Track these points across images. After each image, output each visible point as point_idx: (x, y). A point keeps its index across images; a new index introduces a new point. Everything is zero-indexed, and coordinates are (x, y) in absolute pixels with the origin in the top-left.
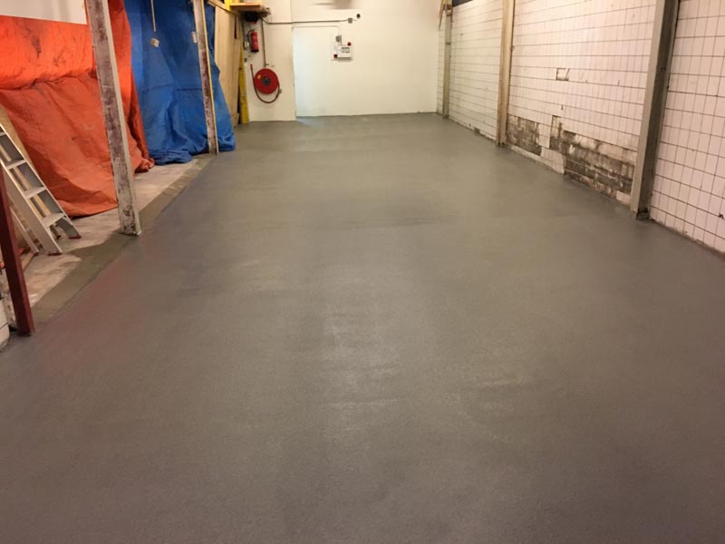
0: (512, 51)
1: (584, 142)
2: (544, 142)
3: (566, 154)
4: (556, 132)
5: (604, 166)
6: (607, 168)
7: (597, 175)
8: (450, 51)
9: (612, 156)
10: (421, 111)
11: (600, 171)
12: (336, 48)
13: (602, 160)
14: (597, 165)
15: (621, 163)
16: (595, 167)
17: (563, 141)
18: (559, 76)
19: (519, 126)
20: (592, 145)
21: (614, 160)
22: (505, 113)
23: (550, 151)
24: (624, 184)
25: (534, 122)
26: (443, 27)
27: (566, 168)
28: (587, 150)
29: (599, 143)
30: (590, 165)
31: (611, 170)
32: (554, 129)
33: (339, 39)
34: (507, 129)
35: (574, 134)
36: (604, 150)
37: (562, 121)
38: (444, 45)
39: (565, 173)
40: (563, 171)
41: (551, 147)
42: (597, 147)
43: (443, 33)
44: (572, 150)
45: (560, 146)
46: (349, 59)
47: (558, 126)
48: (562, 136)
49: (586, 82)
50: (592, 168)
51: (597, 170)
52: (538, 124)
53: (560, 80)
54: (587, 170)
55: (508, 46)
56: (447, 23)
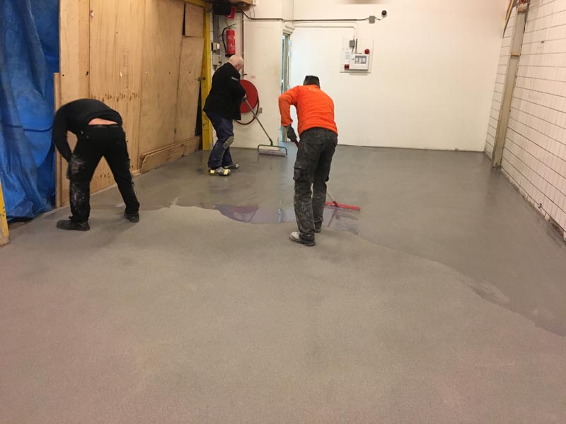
8: (517, 69)
10: (461, 148)
12: (347, 57)
26: (509, 31)
33: (353, 44)
38: (507, 59)
43: (509, 41)
46: (364, 72)
56: (516, 26)
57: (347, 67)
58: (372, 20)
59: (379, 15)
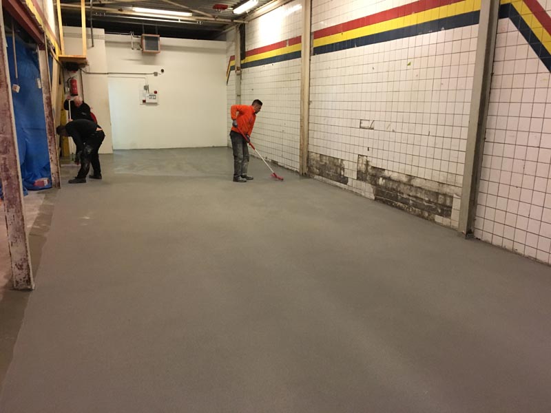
0: (309, 104)
1: (395, 176)
2: (351, 174)
3: (375, 184)
4: (363, 168)
5: (419, 195)
6: (423, 197)
7: (411, 202)
9: (426, 188)
10: (215, 146)
11: (414, 199)
12: (144, 95)
13: (416, 191)
14: (411, 194)
15: (437, 194)
16: (409, 196)
17: (370, 174)
18: (362, 125)
19: (321, 161)
20: (404, 179)
21: (429, 191)
22: (305, 151)
23: (358, 182)
24: (442, 210)
25: (338, 159)
27: (375, 195)
28: (399, 182)
29: (411, 177)
30: (403, 193)
31: (427, 199)
32: (360, 165)
33: (146, 88)
34: (308, 163)
35: (384, 170)
36: (416, 183)
37: (369, 159)
38: (234, 96)
39: (376, 199)
40: (374, 198)
41: (358, 178)
42: (410, 180)
43: (234, 87)
44: (381, 181)
45: (368, 178)
46: (155, 104)
47: (365, 163)
48: (370, 171)
49: (394, 131)
50: (405, 196)
51: (411, 198)
52: (342, 160)
53: (364, 128)
54: (399, 197)
55: (306, 101)
56: (237, 81)
57: (144, 101)
58: (156, 74)
59: (160, 72)
